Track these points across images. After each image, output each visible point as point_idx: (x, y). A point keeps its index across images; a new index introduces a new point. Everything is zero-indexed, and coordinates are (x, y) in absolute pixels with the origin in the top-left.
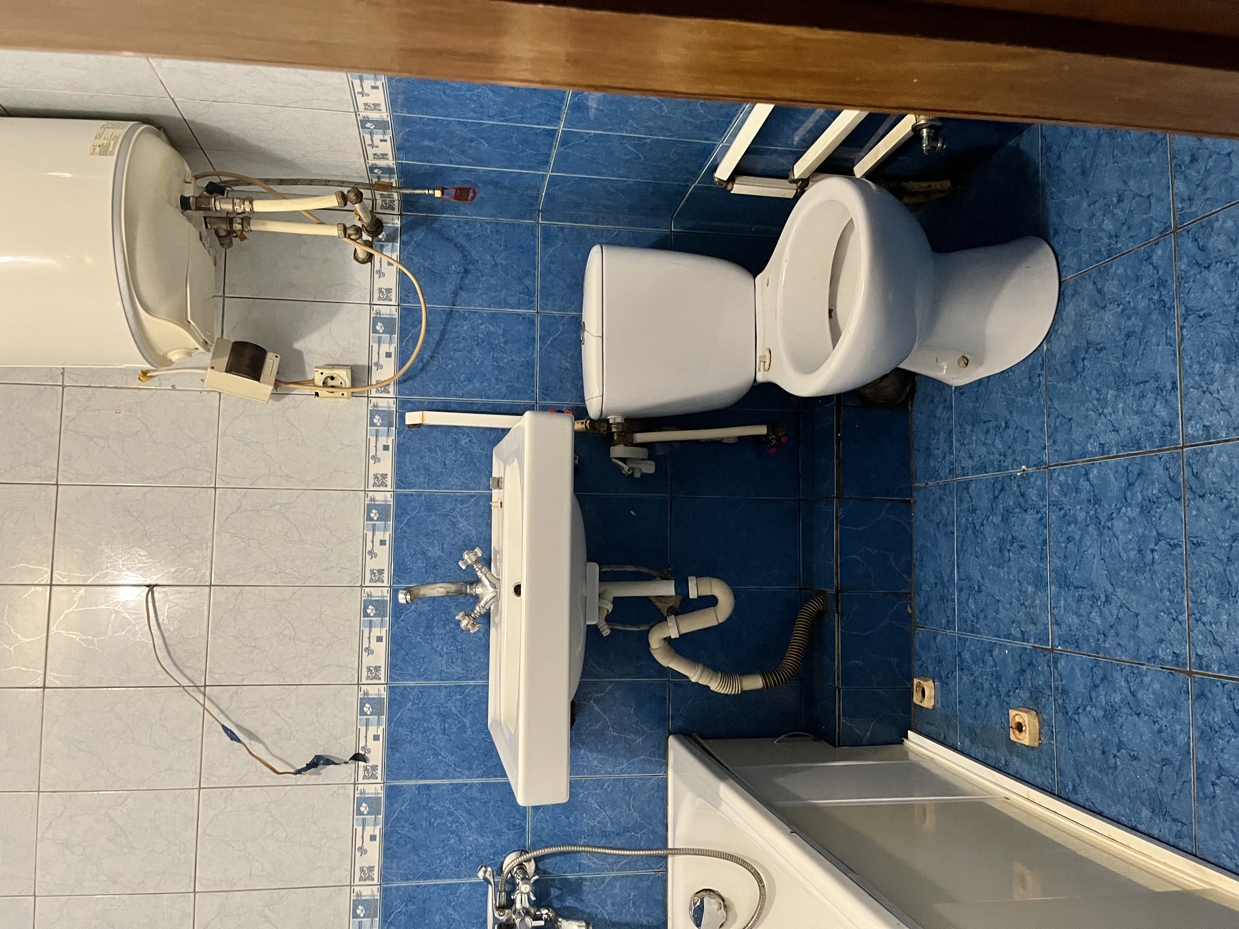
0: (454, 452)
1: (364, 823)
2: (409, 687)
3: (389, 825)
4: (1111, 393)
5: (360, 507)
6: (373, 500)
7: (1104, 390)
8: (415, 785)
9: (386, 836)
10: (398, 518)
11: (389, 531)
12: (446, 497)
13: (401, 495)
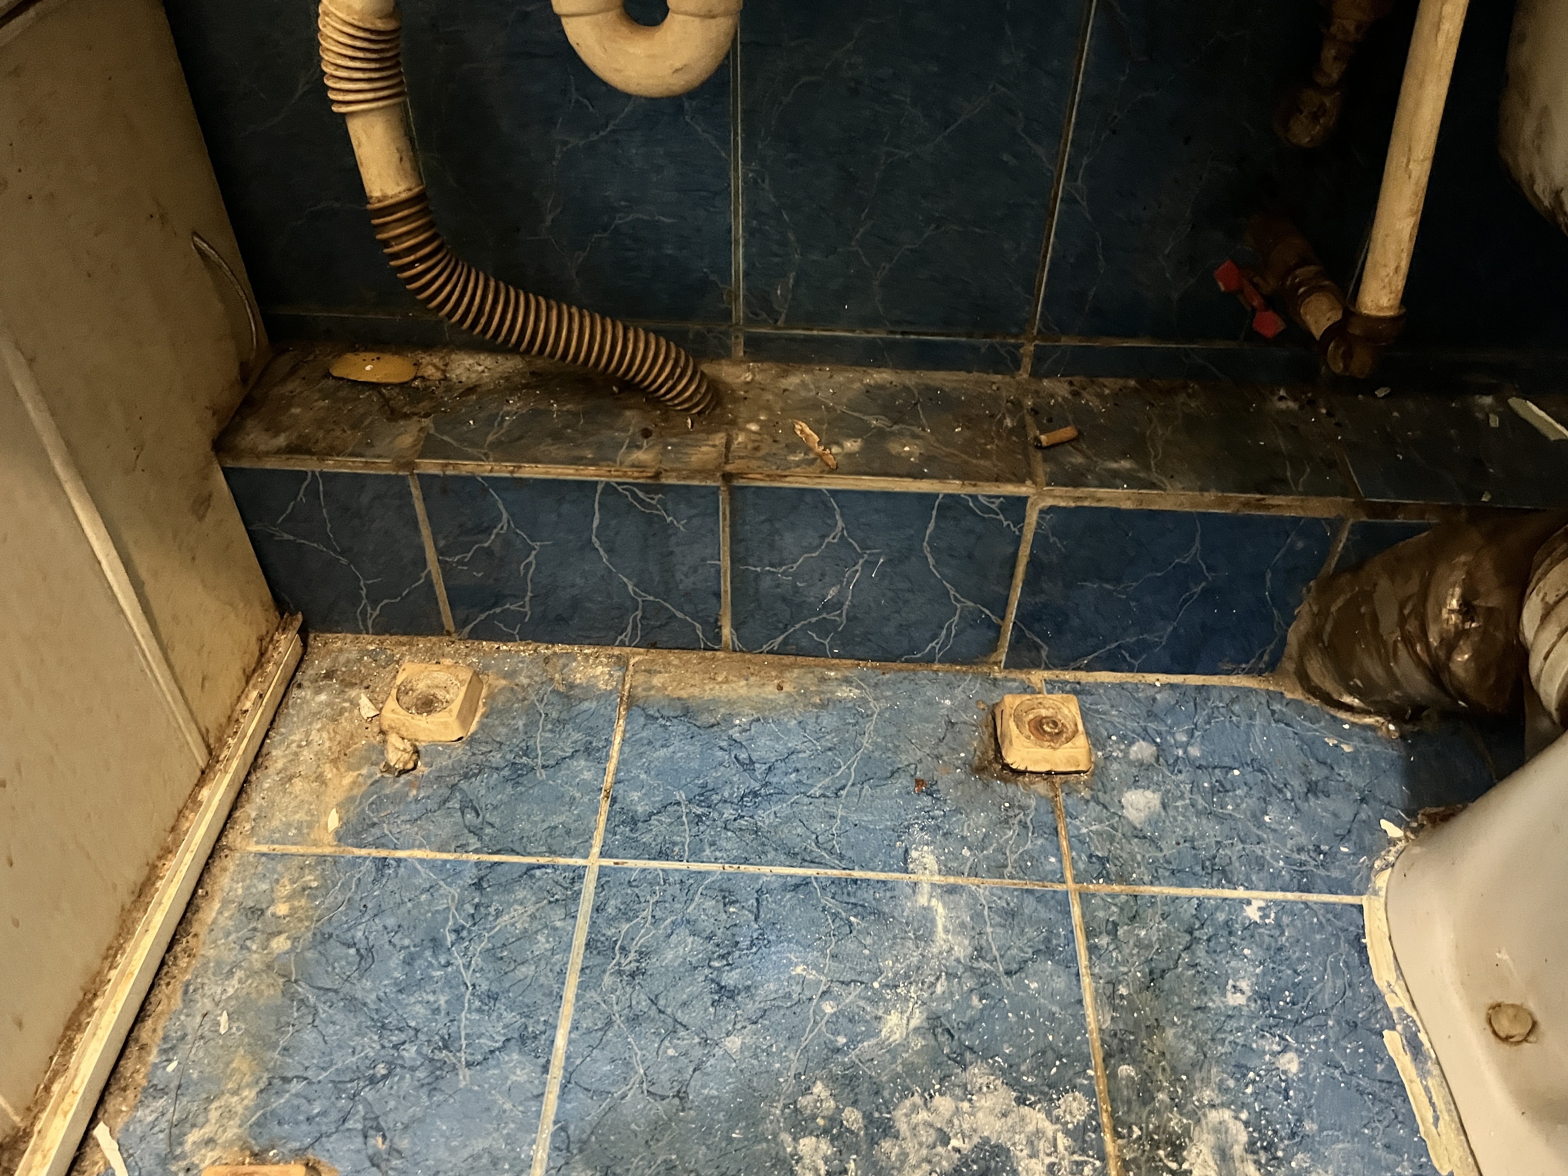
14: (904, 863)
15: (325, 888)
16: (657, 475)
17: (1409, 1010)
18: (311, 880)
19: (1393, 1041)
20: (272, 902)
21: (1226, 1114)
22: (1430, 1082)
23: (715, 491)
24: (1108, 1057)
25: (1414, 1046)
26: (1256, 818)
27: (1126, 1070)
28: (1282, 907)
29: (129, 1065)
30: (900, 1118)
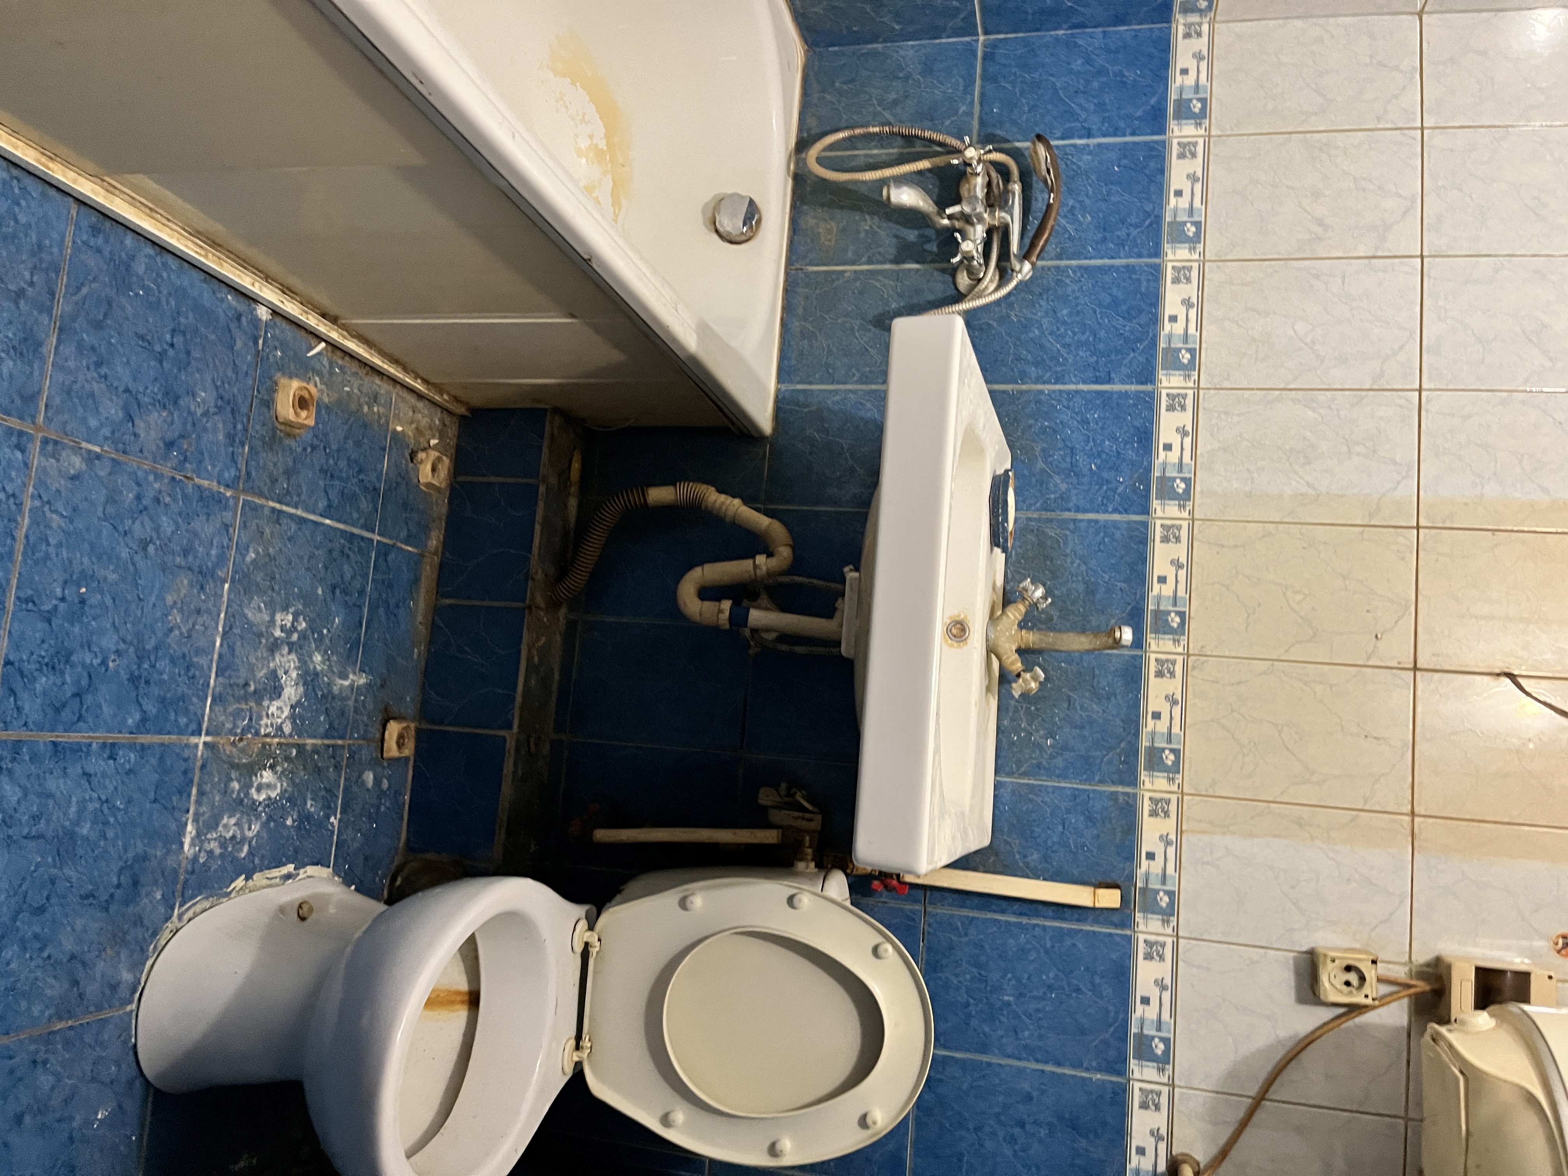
0: (1049, 843)
1: (1186, 337)
2: (1120, 513)
3: (1151, 335)
4: (85, 829)
5: (1190, 769)
6: (1171, 780)
7: (93, 836)
8: (1114, 384)
9: (1155, 320)
10: (1134, 751)
11: (1147, 733)
12: (1063, 776)
13: (1129, 784)
14: (362, 670)
15: (380, 425)
16: (533, 579)
17: (299, 877)
18: (383, 421)
19: (290, 867)
20: (378, 405)
21: (279, 790)
22: (278, 880)
23: (524, 601)
24: (298, 745)
25: (288, 876)
26: (360, 831)
27: (294, 752)
28: (333, 832)
29: (339, 353)
30: (293, 656)
